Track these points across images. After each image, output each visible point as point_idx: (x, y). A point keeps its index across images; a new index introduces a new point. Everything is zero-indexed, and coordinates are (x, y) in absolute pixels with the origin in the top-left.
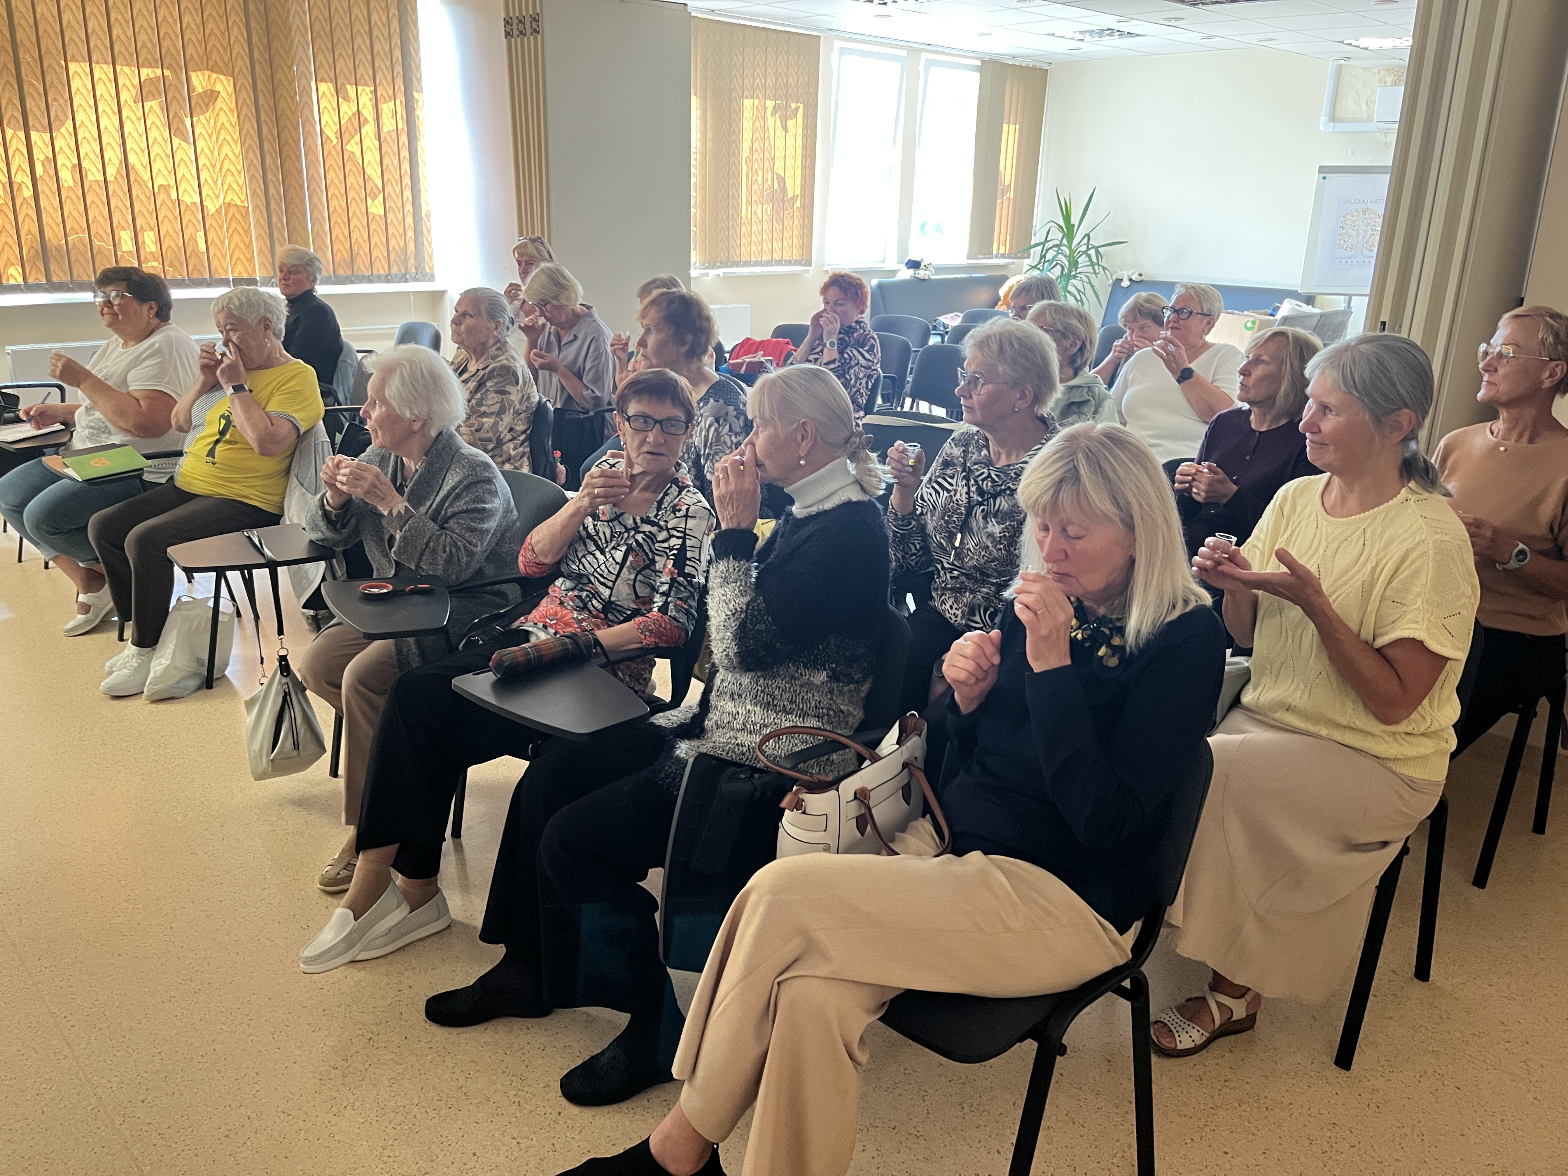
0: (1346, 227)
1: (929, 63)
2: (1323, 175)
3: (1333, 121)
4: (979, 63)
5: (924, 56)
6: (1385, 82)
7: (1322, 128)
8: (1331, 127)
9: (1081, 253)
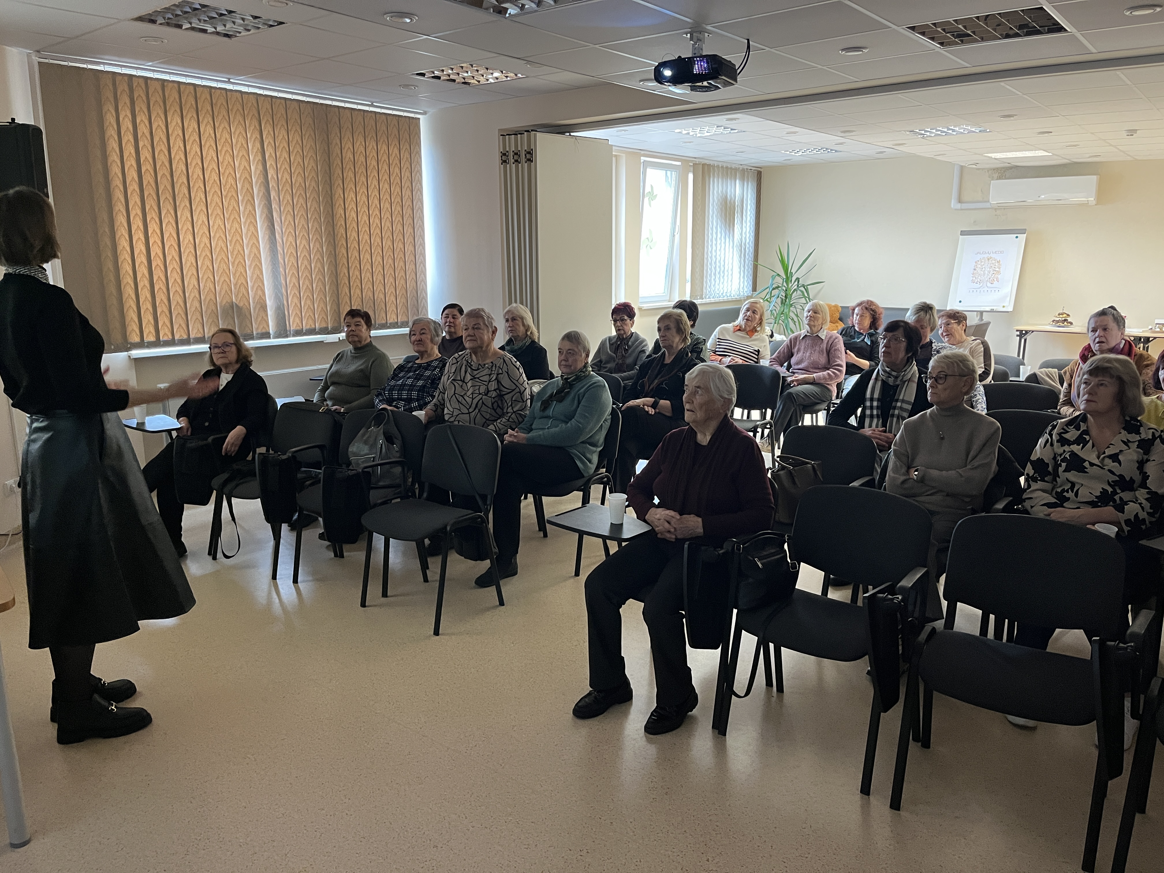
0: (977, 269)
2: (963, 236)
3: (959, 202)
6: (993, 177)
7: (952, 207)
8: (959, 206)
9: (795, 290)
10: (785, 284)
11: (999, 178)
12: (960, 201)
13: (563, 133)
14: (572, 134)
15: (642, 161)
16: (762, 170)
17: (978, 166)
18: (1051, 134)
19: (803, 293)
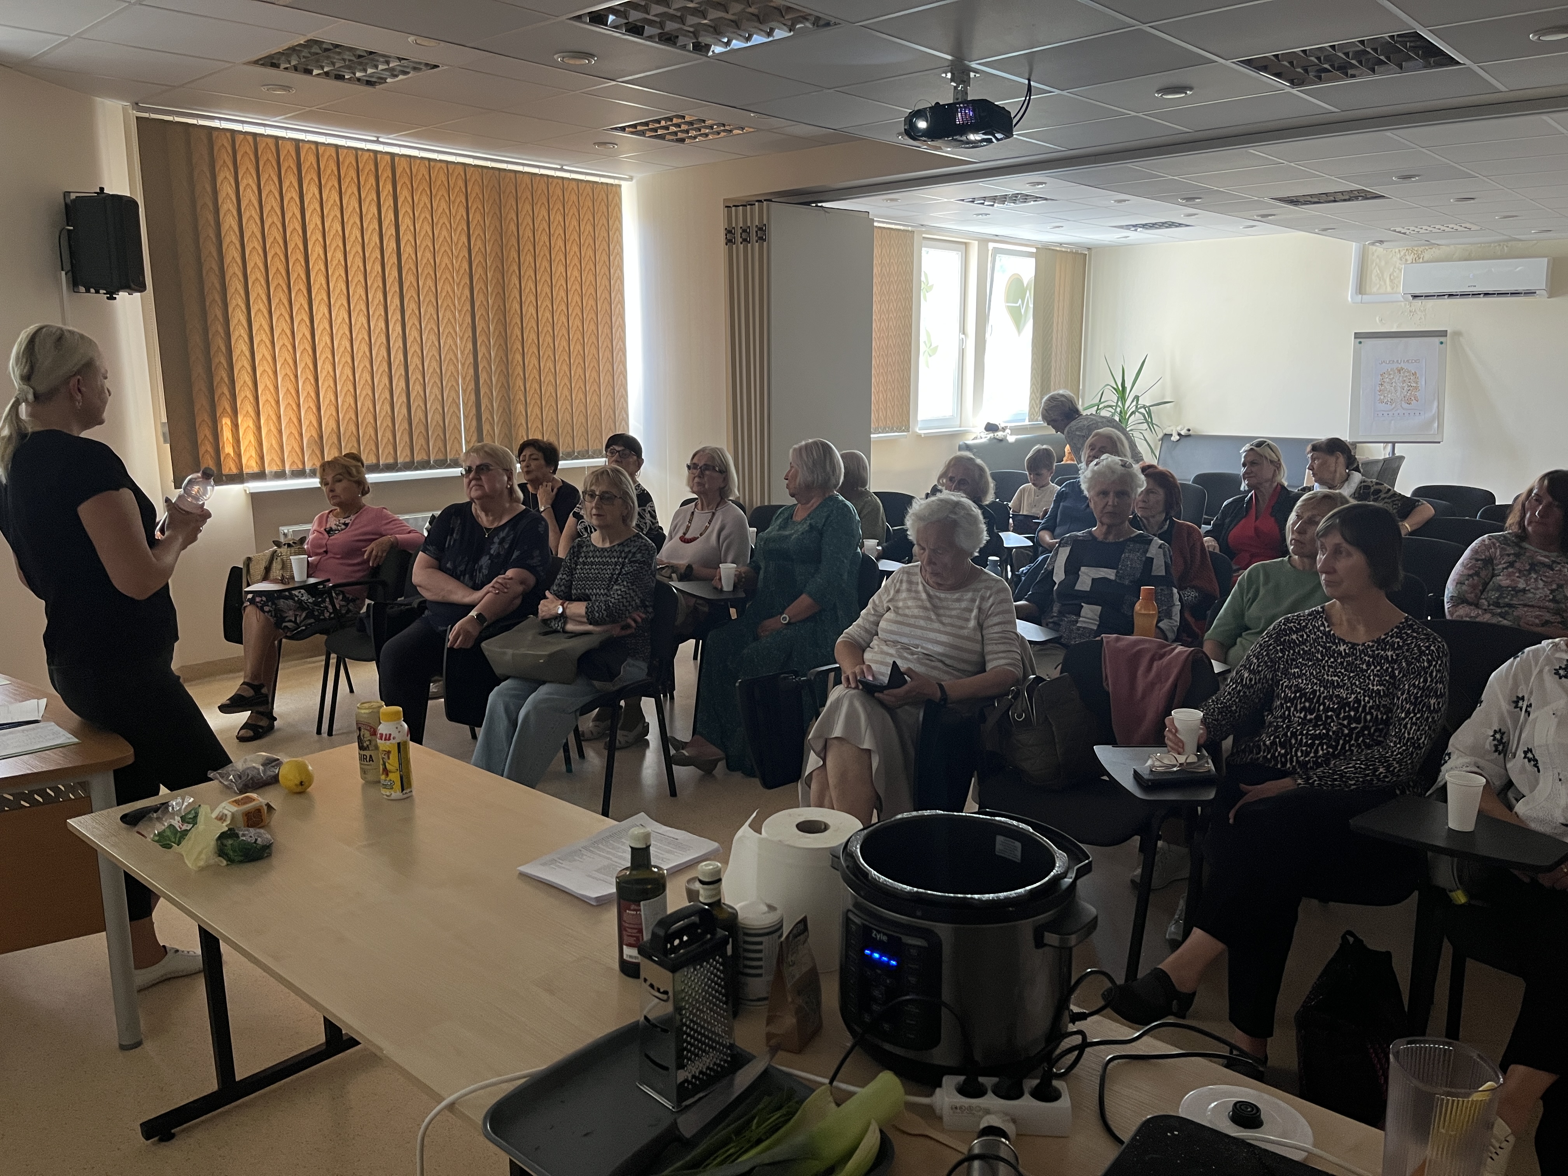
0: (1385, 384)
1: (996, 251)
2: (1359, 340)
3: (1361, 293)
4: (1034, 250)
5: (991, 245)
7: (1351, 300)
8: (1358, 298)
9: (1133, 413)
10: (1120, 403)
13: (807, 203)
14: (820, 204)
18: (1473, 201)
19: (1144, 416)
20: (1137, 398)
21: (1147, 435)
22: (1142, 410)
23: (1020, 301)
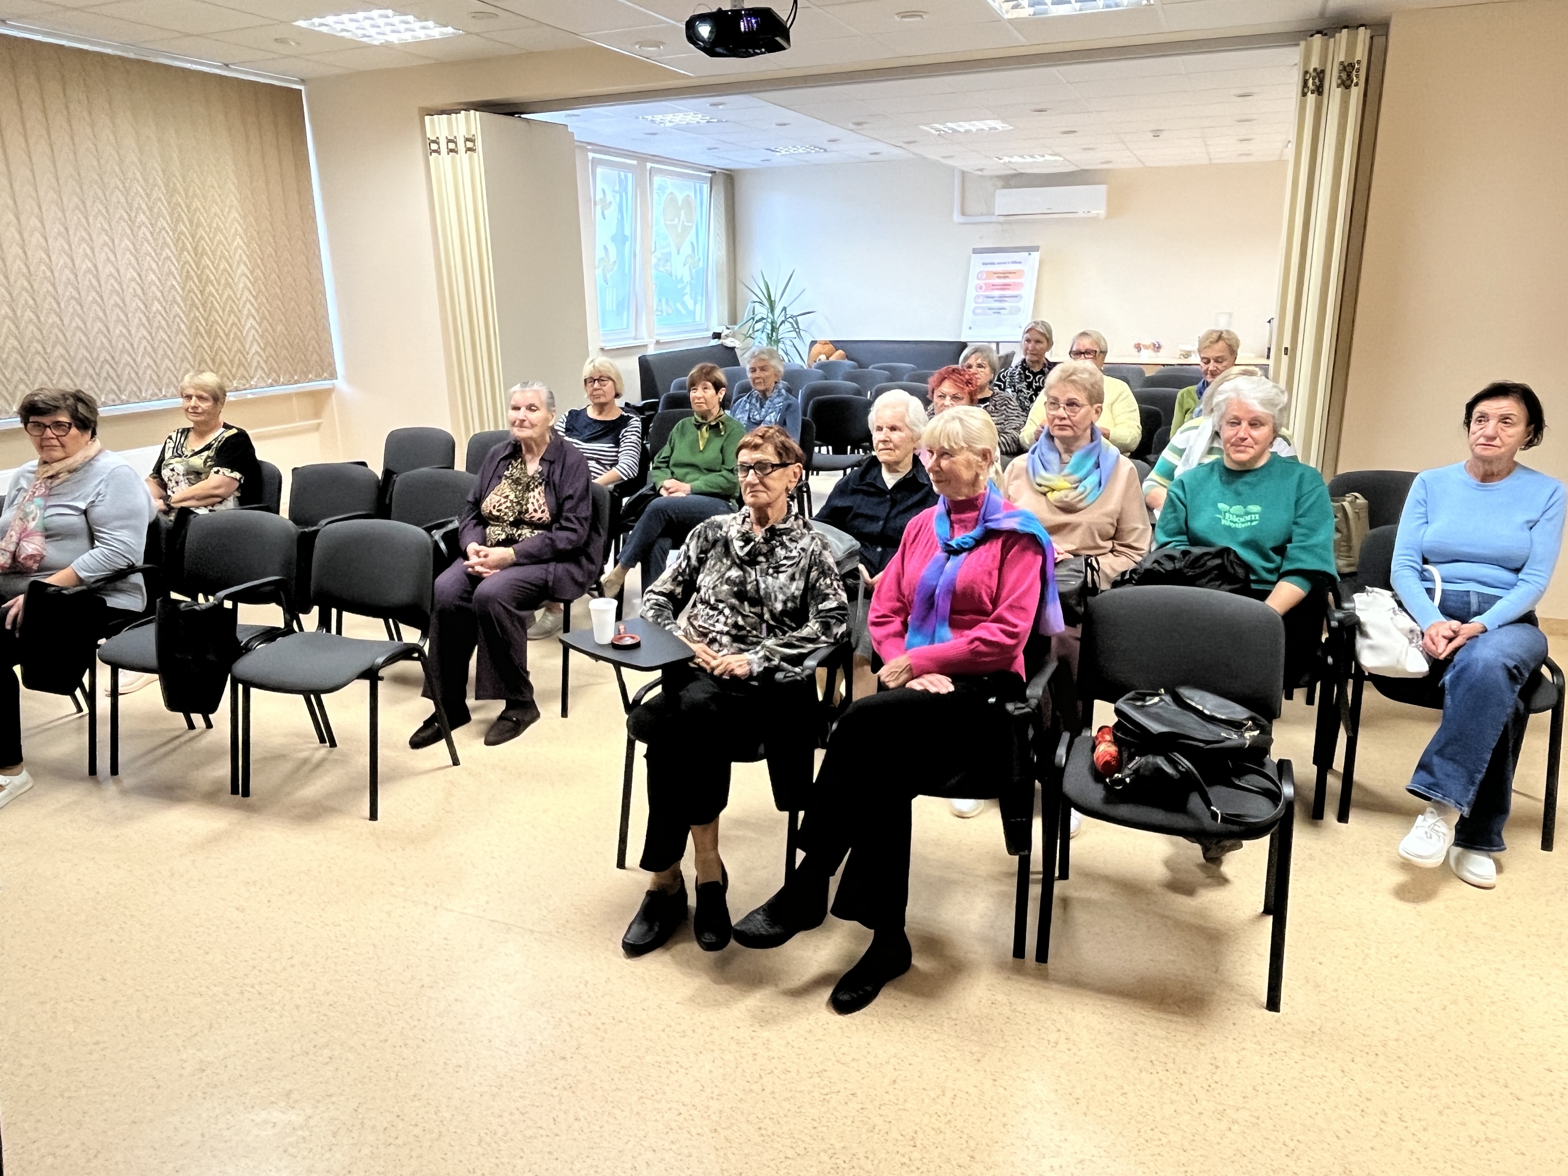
1: (652, 170)
3: (963, 215)
6: (998, 186)
7: (955, 220)
8: (963, 219)
9: (783, 322)
10: (770, 315)
11: (1004, 187)
12: (963, 213)
13: (512, 114)
14: (523, 116)
15: (590, 158)
16: (733, 174)
17: (985, 173)
18: (1075, 134)
19: (793, 326)
20: (784, 309)
21: (795, 341)
22: (790, 320)
23: (677, 219)
